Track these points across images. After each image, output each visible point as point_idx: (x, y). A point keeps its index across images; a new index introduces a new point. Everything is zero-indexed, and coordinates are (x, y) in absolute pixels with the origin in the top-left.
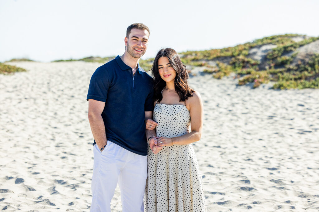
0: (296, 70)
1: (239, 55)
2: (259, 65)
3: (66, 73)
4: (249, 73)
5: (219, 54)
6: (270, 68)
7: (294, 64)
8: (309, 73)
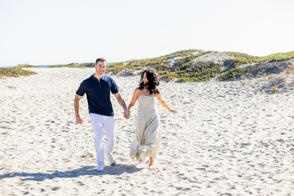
0: (191, 72)
1: (161, 63)
2: (171, 68)
3: (60, 74)
4: (165, 73)
5: (150, 62)
6: (177, 70)
7: (191, 68)
8: (199, 73)
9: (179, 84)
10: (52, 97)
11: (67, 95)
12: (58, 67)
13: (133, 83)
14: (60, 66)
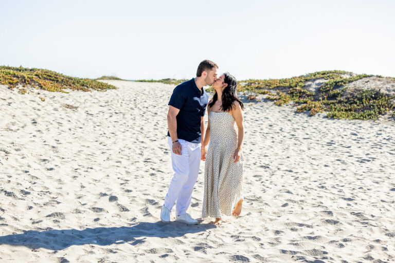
0: (346, 103)
1: (296, 87)
2: (313, 96)
3: (149, 92)
4: (306, 102)
5: (278, 85)
6: (323, 99)
7: (344, 97)
8: (358, 106)
9: (330, 121)
10: (130, 128)
11: (155, 127)
12: (149, 81)
13: (258, 113)
14: (152, 81)
